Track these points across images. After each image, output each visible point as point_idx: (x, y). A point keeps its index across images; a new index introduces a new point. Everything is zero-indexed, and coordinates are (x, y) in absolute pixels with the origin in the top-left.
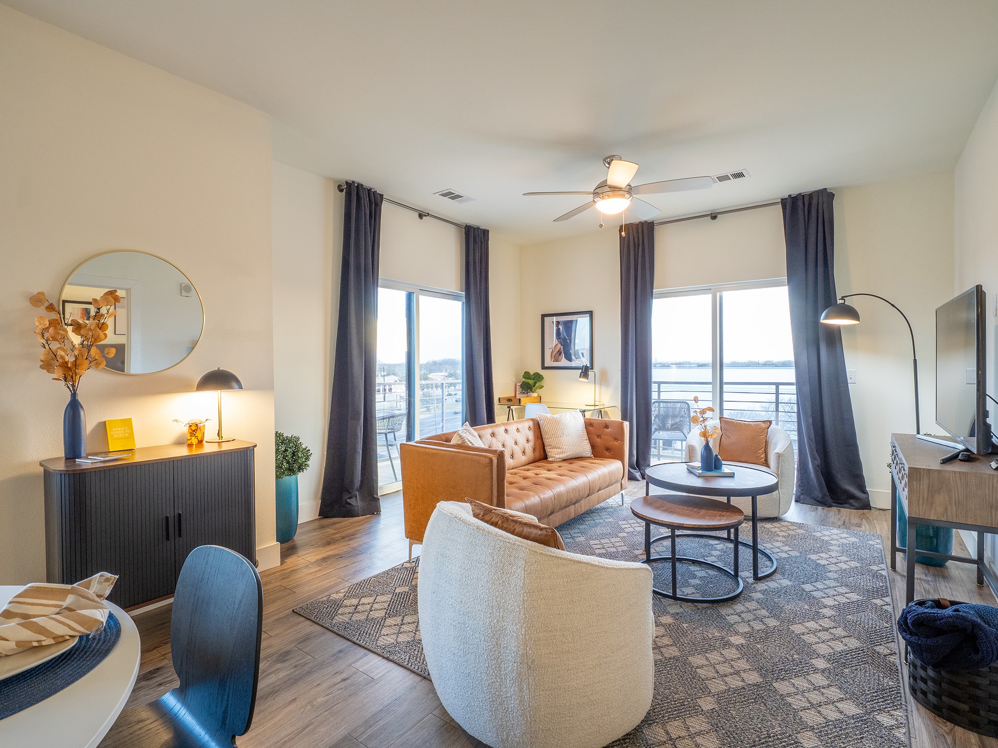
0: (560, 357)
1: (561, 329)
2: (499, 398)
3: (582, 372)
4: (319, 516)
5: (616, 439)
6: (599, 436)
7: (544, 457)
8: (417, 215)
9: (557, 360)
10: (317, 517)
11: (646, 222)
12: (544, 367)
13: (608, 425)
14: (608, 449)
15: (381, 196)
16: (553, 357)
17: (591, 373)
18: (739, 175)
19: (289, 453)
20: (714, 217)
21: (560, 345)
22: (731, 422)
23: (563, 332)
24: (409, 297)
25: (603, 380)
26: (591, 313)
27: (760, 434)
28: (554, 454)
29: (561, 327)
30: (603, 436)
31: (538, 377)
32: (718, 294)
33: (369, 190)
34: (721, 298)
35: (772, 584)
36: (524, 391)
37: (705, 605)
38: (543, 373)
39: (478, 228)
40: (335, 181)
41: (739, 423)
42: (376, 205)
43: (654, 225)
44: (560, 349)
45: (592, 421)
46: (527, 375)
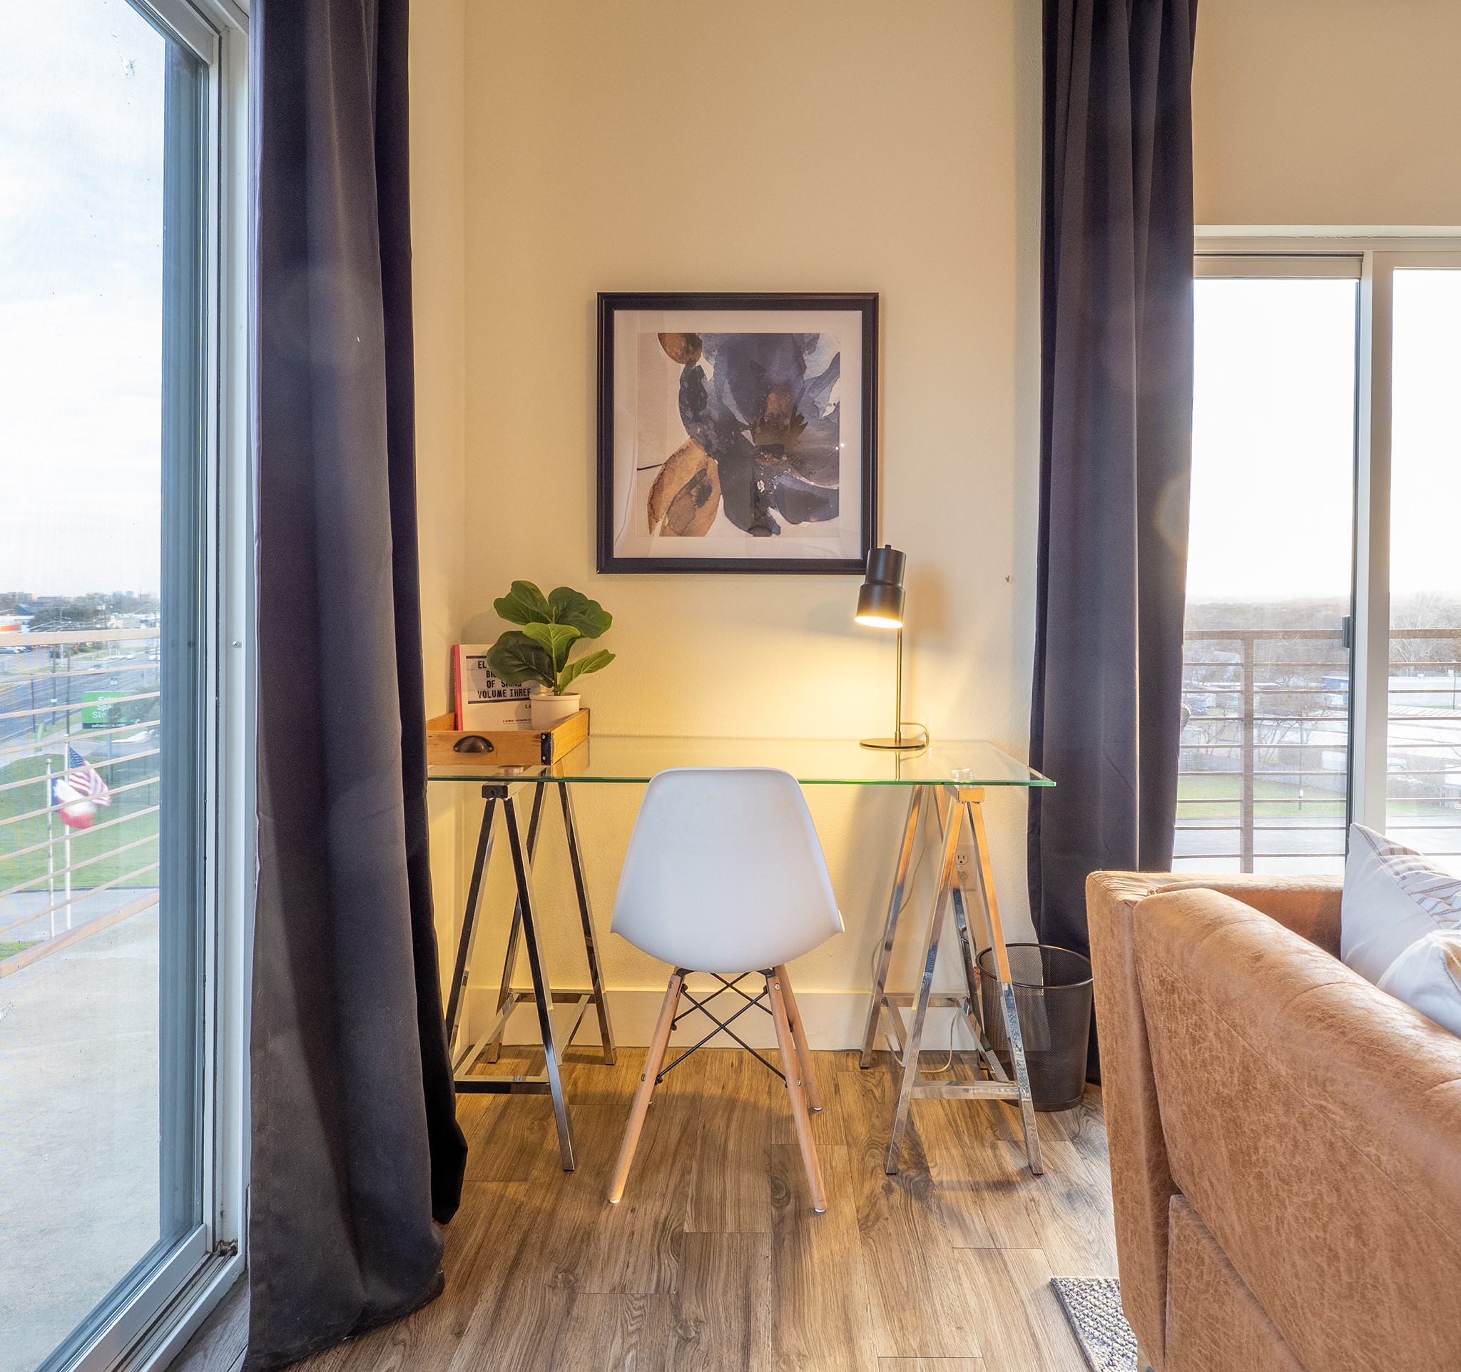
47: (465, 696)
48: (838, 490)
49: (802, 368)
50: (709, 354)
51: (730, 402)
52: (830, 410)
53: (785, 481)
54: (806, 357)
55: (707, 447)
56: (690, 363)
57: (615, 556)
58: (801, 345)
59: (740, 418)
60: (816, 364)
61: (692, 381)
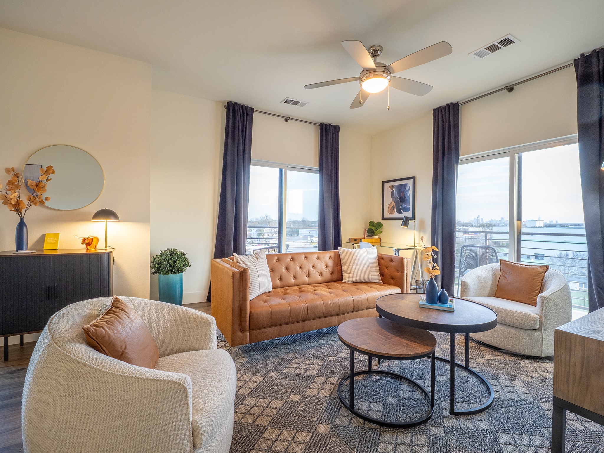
0: (393, 211)
1: (394, 191)
2: (350, 238)
3: (403, 221)
4: (207, 300)
5: (398, 271)
6: (387, 268)
7: (340, 279)
8: (283, 119)
9: (391, 213)
10: (206, 301)
11: (452, 104)
12: (383, 218)
13: (393, 259)
14: (392, 278)
15: (252, 109)
16: (389, 211)
17: (411, 223)
18: (507, 42)
19: (171, 261)
20: (510, 89)
21: (393, 202)
22: (510, 264)
23: (396, 193)
24: (281, 171)
25: (422, 228)
26: (414, 178)
27: (535, 277)
28: (347, 278)
29: (394, 190)
30: (389, 268)
31: (380, 225)
32: (516, 156)
33: (242, 106)
34: (520, 159)
35: (466, 423)
36: (370, 235)
37: (373, 425)
38: (383, 222)
39: (330, 125)
40: (223, 103)
41: (517, 266)
42: (247, 114)
43: (459, 105)
44: (394, 205)
45: (383, 256)
46: (372, 223)
47: (366, 236)
48: (409, 207)
49: (405, 189)
50: (394, 188)
51: (397, 195)
52: (409, 195)
53: (403, 206)
54: (406, 187)
55: (394, 202)
56: (393, 189)
57: (384, 217)
58: (405, 185)
59: (398, 197)
60: (407, 188)
61: (393, 191)
